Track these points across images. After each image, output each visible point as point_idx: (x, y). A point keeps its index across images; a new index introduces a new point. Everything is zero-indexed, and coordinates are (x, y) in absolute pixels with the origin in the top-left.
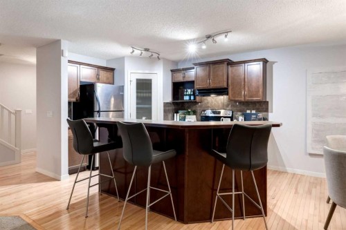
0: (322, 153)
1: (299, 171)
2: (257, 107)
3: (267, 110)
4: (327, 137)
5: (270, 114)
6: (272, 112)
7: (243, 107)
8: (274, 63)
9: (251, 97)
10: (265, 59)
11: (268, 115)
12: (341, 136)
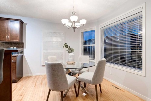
0: (45, 65)
1: (38, 74)
2: (17, 45)
3: (23, 47)
4: (48, 57)
5: (24, 49)
6: (25, 48)
7: (8, 45)
8: (27, 24)
9: (12, 39)
10: (21, 20)
11: (23, 50)
12: (53, 57)
